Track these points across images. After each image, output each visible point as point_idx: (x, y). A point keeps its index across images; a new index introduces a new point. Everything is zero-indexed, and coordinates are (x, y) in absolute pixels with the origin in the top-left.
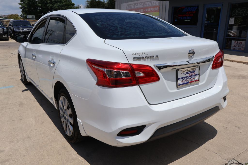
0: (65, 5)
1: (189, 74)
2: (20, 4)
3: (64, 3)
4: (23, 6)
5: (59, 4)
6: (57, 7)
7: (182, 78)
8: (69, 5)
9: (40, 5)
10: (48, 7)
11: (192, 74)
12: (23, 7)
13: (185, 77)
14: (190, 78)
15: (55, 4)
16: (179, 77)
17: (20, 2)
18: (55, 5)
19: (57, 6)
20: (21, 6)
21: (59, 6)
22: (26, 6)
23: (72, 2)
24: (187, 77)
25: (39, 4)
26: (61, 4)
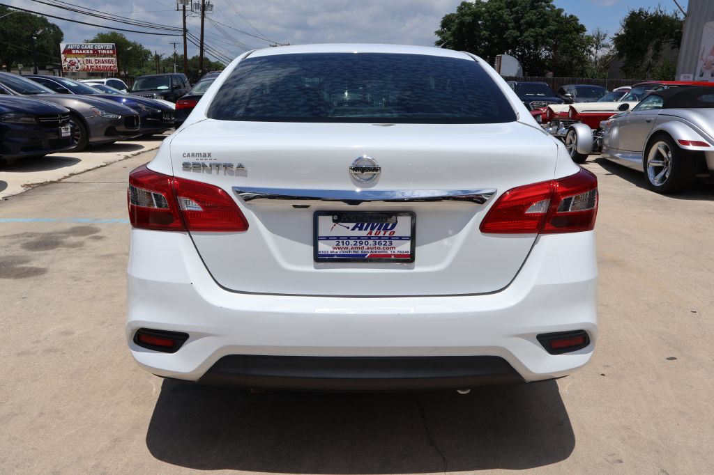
0: (556, 32)
1: (366, 229)
2: (438, 33)
3: (553, 28)
4: (443, 38)
5: (538, 30)
6: (530, 39)
7: (338, 238)
8: (566, 32)
9: (487, 35)
10: (506, 38)
11: (382, 232)
12: (445, 40)
13: (349, 238)
14: (371, 242)
15: (526, 29)
16: (321, 234)
17: (439, 28)
18: (526, 34)
19: (532, 37)
20: (438, 38)
21: (538, 35)
22: (451, 39)
23: (577, 24)
24: (359, 238)
25: (484, 32)
26: (544, 32)
